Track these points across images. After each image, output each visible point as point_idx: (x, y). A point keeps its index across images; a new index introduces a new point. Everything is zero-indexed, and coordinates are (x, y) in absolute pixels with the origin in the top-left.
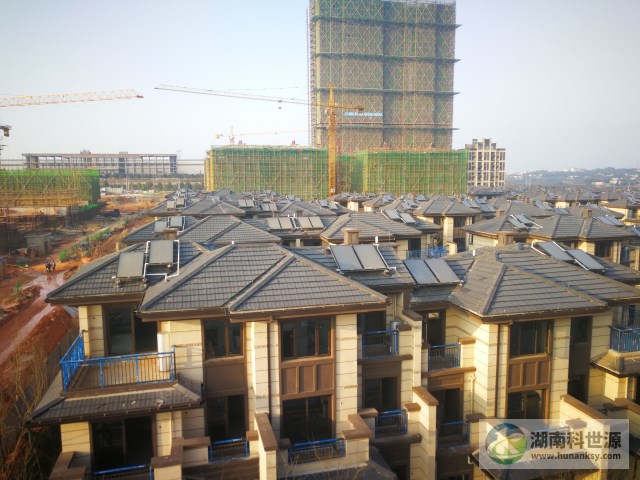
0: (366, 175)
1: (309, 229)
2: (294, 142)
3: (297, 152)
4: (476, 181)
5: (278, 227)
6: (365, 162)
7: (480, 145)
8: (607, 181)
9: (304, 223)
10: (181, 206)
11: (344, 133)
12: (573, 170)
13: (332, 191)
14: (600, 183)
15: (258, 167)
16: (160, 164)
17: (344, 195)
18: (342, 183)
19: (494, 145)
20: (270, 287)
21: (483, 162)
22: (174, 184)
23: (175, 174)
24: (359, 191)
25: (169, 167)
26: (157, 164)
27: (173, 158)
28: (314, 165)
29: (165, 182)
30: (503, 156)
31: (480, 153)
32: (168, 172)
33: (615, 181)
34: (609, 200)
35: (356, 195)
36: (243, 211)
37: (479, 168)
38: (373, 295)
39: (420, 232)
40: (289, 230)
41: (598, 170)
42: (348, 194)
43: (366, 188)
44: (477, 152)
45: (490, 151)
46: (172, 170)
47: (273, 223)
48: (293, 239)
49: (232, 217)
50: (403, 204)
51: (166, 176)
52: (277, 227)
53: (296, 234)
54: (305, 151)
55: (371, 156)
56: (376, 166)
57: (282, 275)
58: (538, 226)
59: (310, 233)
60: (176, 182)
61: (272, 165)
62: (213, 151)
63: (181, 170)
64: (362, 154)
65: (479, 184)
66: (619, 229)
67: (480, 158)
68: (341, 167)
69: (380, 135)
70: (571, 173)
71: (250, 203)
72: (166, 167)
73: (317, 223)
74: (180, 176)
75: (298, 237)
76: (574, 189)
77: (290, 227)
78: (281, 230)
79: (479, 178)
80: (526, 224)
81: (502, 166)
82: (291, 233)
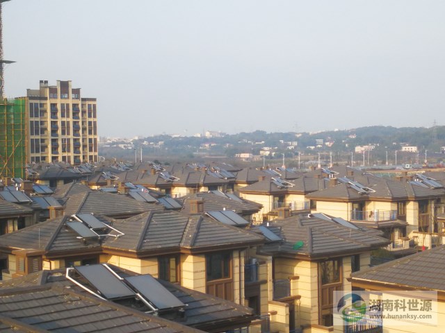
4: (49, 154)
7: (53, 91)
8: (256, 152)
12: (208, 135)
14: (247, 155)
19: (76, 92)
21: (59, 120)
30: (92, 111)
31: (53, 105)
33: (266, 152)
34: (249, 183)
37: (54, 131)
41: (244, 135)
44: (48, 102)
45: (70, 102)
58: (116, 233)
65: (54, 158)
66: (240, 231)
67: (54, 113)
70: (206, 140)
76: (202, 166)
79: (55, 149)
80: (97, 230)
81: (92, 128)
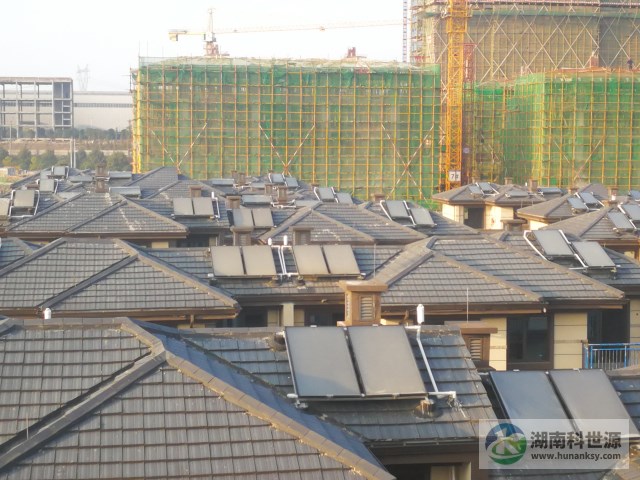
0: (539, 138)
1: (321, 278)
2: (352, 52)
3: (358, 75)
5: (238, 271)
6: (539, 105)
9: (309, 261)
10: (23, 210)
11: (495, 29)
13: (454, 176)
15: (257, 115)
16: (30, 103)
17: (476, 189)
18: (481, 157)
20: (72, 440)
22: (60, 153)
23: (65, 128)
24: (519, 180)
25: (51, 109)
26: (21, 103)
27: (63, 87)
28: (403, 109)
29: (39, 147)
32: (49, 122)
35: (509, 190)
36: (181, 228)
38: (357, 471)
39: (619, 294)
40: (267, 279)
42: (486, 186)
43: (539, 170)
46: (58, 117)
47: (225, 260)
48: (274, 304)
49: (118, 243)
50: (614, 217)
51: (42, 132)
52: (234, 269)
53: (284, 289)
54: (380, 75)
55: (553, 88)
56: (567, 115)
57: (116, 407)
59: (321, 288)
60: (66, 149)
61: (294, 108)
62: (143, 70)
63: (82, 118)
64: (530, 81)
68: (477, 118)
69: (591, 35)
71: (204, 207)
72: (43, 109)
73: (343, 260)
74: (80, 134)
75: (288, 298)
77: (270, 271)
78: (246, 280)
82: (270, 288)
